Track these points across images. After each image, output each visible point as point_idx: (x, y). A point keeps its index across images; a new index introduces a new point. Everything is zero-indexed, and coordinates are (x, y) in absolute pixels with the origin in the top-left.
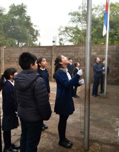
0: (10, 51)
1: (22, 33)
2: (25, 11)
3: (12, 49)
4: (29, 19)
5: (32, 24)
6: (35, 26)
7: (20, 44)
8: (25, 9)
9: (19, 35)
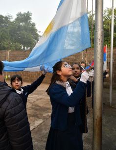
0: (14, 54)
1: (27, 38)
2: (30, 18)
3: (16, 53)
4: (34, 25)
5: (36, 30)
6: (40, 32)
7: (25, 48)
8: (31, 16)
9: (24, 40)
